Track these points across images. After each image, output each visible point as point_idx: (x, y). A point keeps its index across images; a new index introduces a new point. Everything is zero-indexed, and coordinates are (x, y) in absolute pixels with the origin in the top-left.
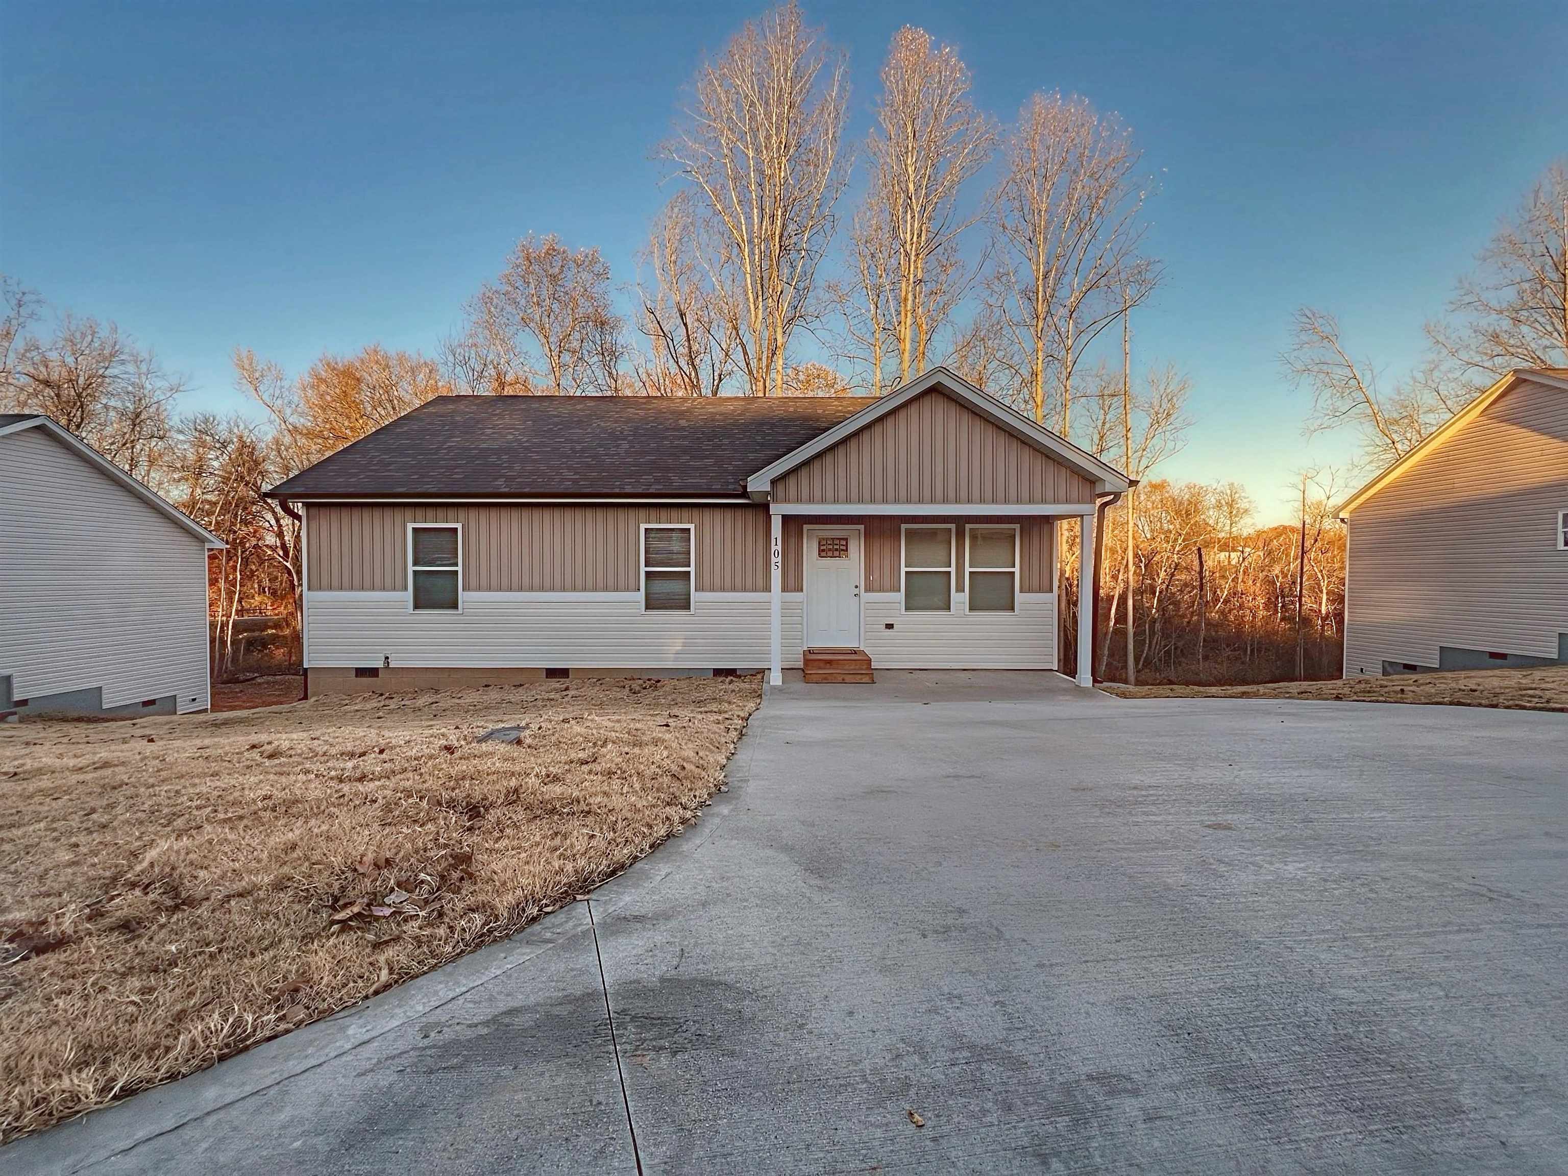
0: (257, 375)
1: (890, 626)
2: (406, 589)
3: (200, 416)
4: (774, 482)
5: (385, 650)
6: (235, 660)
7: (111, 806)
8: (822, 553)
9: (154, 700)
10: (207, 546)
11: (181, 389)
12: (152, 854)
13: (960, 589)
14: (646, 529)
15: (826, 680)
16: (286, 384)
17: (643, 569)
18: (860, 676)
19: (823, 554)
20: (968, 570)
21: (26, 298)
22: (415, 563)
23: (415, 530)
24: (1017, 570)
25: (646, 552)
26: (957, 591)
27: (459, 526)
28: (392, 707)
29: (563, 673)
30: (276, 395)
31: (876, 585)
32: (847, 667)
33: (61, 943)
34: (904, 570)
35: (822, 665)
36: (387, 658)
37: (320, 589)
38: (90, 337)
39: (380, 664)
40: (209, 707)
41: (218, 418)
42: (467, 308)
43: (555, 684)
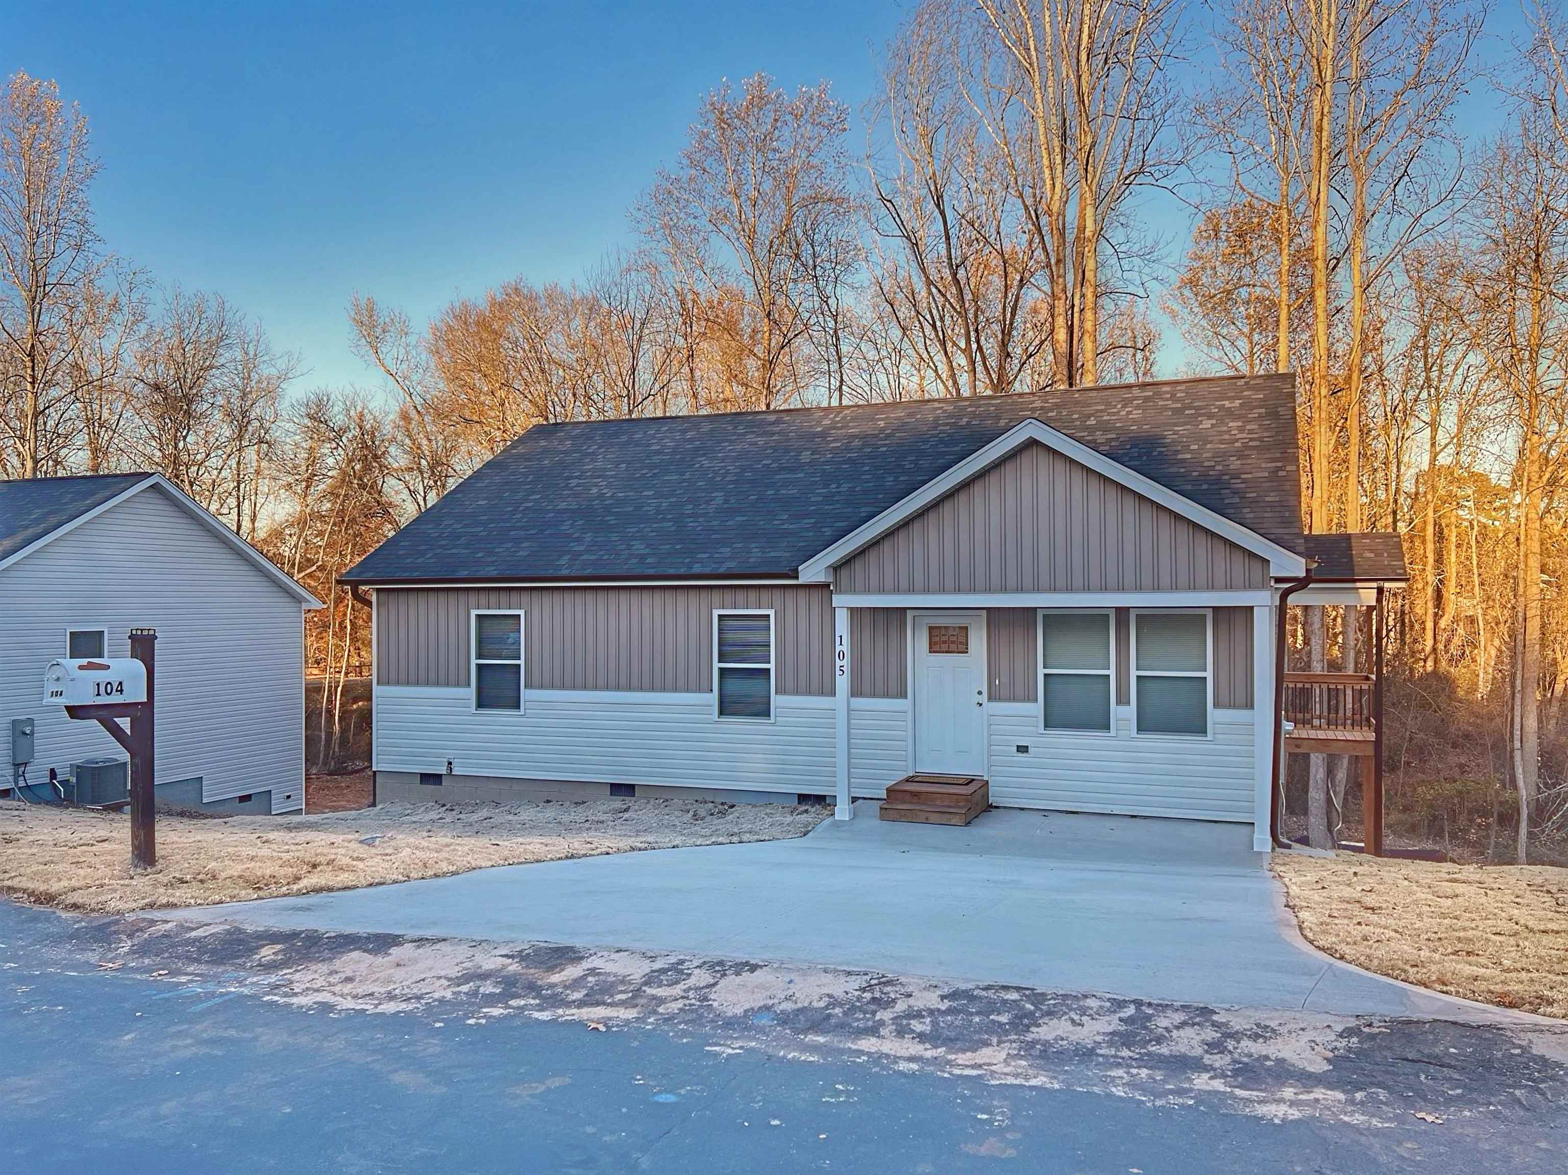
0: (379, 331)
1: (1023, 749)
2: (469, 685)
3: (313, 397)
4: (836, 568)
5: (448, 754)
6: (344, 741)
7: (200, 853)
8: (933, 648)
9: (250, 795)
10: (305, 606)
11: (290, 375)
12: (209, 867)
13: (1122, 700)
14: (719, 616)
15: (908, 817)
16: (412, 339)
17: (716, 665)
18: (947, 816)
19: (937, 648)
20: (1134, 673)
21: (137, 280)
22: (479, 656)
23: (479, 617)
24: (1209, 674)
25: (720, 645)
26: (1119, 702)
27: (521, 613)
28: (447, 820)
29: (628, 790)
30: (400, 358)
31: (1004, 692)
32: (938, 803)
33: (187, 882)
34: (1041, 672)
35: (908, 797)
36: (450, 763)
37: (388, 683)
38: (197, 320)
39: (443, 770)
40: (304, 807)
41: (333, 397)
42: (635, 213)
43: (617, 803)
